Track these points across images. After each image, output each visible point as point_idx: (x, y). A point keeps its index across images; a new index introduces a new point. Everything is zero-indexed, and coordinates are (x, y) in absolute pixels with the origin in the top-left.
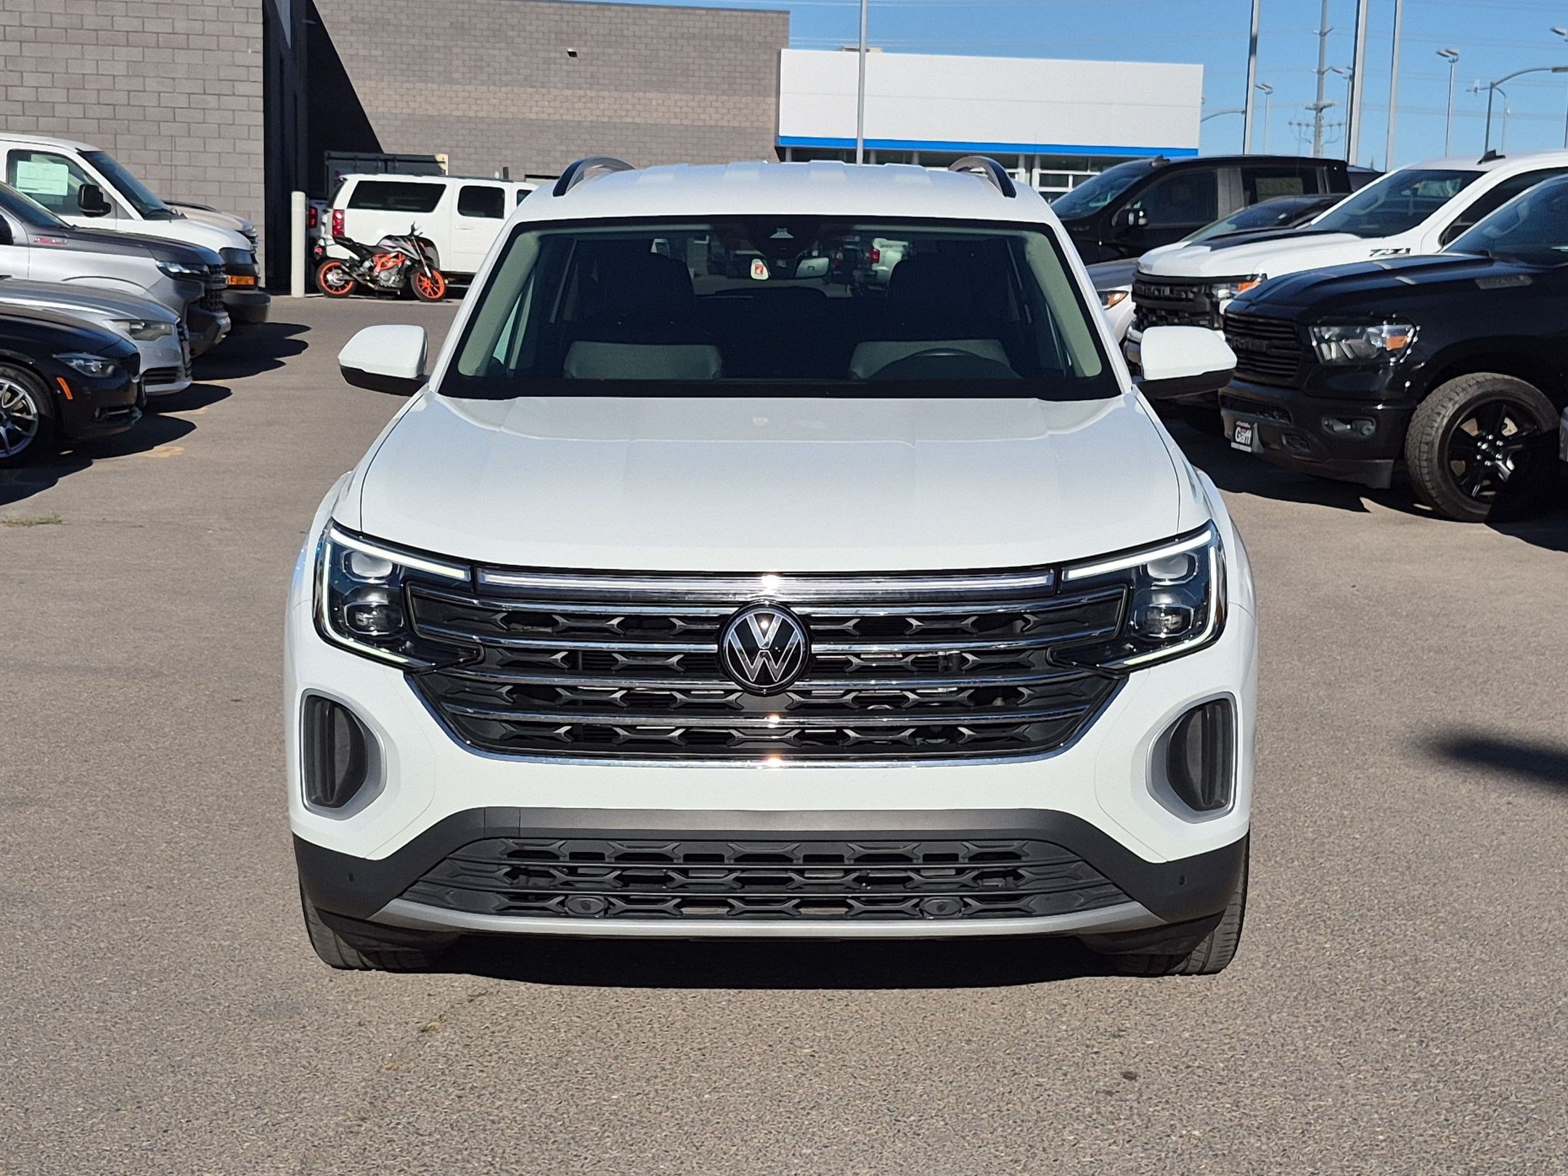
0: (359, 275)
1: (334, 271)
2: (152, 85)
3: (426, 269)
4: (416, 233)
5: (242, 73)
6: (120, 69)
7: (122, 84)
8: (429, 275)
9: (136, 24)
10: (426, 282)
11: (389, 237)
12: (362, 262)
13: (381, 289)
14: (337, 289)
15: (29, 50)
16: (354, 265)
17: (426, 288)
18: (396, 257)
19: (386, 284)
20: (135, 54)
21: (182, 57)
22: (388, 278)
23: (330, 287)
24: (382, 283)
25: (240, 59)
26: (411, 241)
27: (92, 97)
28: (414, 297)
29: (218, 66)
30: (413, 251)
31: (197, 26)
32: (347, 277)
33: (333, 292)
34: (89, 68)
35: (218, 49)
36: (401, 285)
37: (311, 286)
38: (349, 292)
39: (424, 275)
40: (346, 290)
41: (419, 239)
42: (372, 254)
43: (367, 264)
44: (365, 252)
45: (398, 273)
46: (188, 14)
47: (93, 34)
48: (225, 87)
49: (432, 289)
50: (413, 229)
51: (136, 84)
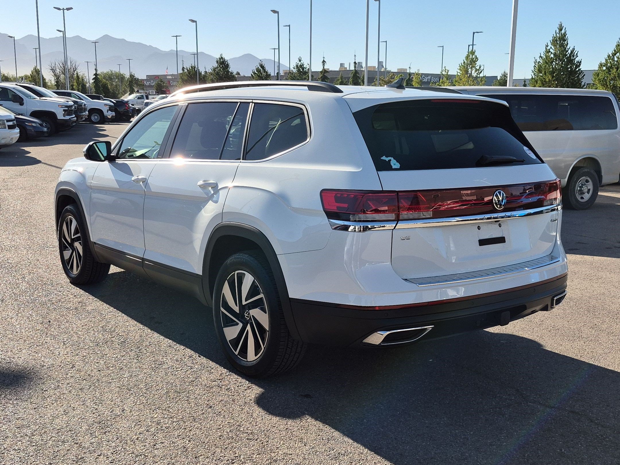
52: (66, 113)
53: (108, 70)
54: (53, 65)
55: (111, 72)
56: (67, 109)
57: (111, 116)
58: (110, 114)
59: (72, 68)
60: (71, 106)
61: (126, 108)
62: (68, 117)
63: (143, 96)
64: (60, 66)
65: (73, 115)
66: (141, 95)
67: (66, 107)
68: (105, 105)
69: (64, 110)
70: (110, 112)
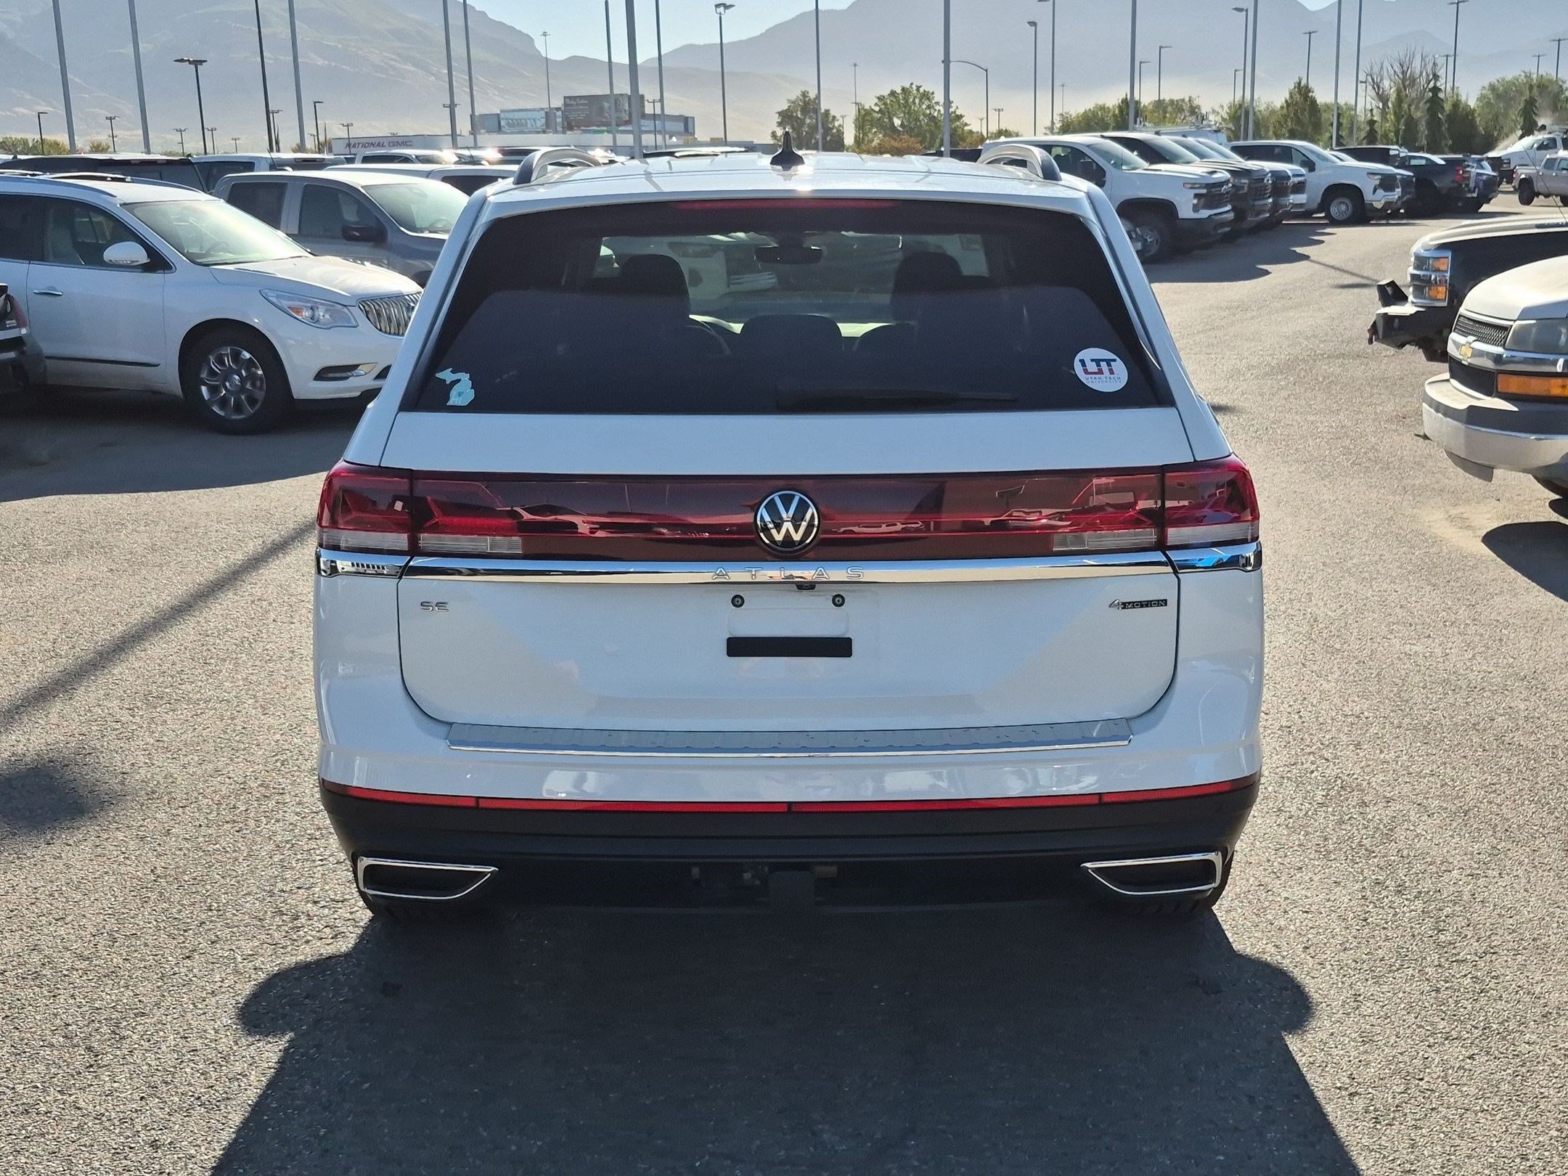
52: (1202, 200)
53: (1516, 73)
54: (1376, 70)
55: (1526, 76)
56: (1204, 191)
57: (1383, 202)
58: (1378, 199)
59: (1424, 74)
60: (1221, 184)
61: (1457, 178)
62: (1205, 214)
63: (1554, 140)
64: (1393, 72)
65: (1226, 205)
66: (1549, 139)
67: (1208, 186)
68: (1369, 174)
69: (1196, 196)
70: (1380, 192)
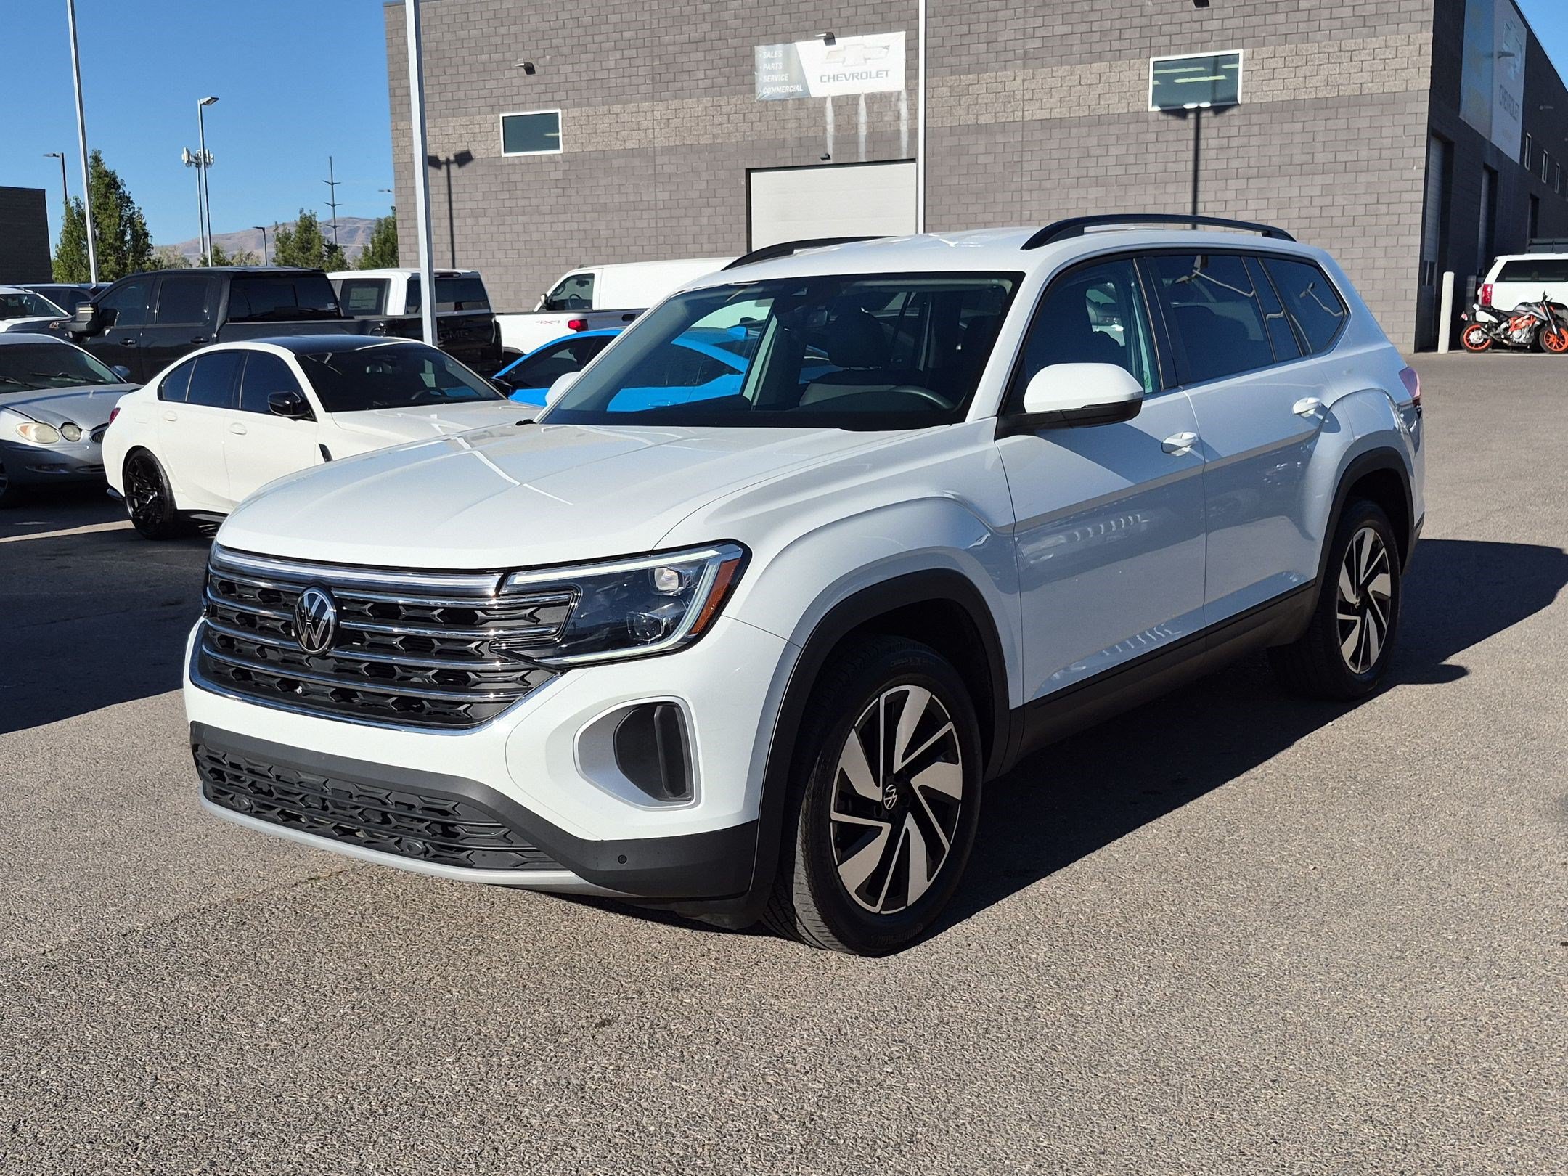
0: (1495, 335)
1: (1475, 332)
2: (1340, 200)
3: (1554, 327)
4: (1547, 300)
5: (1408, 185)
6: (1317, 191)
7: (1317, 202)
8: (1556, 332)
9: (1331, 157)
10: (1553, 338)
11: (1523, 304)
12: (1499, 324)
13: (1514, 345)
14: (1477, 346)
15: (1254, 183)
16: (1492, 327)
17: (1552, 343)
18: (1529, 319)
19: (1517, 341)
20: (1329, 179)
21: (1363, 178)
22: (1519, 336)
23: (1471, 344)
24: (1514, 340)
25: (1407, 175)
26: (1542, 305)
27: (1295, 213)
28: (1542, 351)
29: (1390, 182)
30: (1544, 315)
31: (1376, 154)
32: (1485, 336)
33: (1473, 348)
34: (1295, 192)
35: (1391, 169)
36: (1531, 341)
37: (1455, 343)
38: (1486, 348)
39: (1552, 332)
40: (1484, 347)
41: (1549, 304)
42: (1509, 318)
43: (1504, 325)
44: (1501, 316)
45: (1530, 331)
46: (1369, 146)
47: (1299, 167)
48: (1394, 198)
49: (1558, 344)
50: (1545, 297)
51: (1328, 200)
